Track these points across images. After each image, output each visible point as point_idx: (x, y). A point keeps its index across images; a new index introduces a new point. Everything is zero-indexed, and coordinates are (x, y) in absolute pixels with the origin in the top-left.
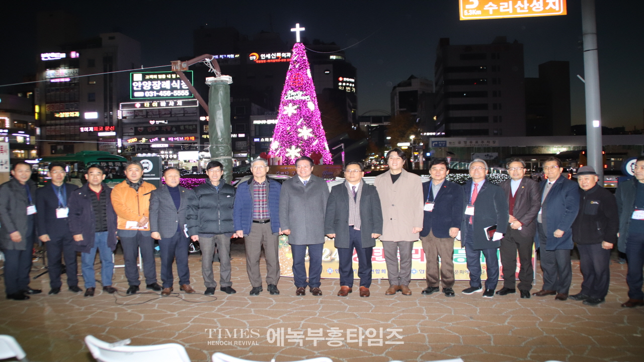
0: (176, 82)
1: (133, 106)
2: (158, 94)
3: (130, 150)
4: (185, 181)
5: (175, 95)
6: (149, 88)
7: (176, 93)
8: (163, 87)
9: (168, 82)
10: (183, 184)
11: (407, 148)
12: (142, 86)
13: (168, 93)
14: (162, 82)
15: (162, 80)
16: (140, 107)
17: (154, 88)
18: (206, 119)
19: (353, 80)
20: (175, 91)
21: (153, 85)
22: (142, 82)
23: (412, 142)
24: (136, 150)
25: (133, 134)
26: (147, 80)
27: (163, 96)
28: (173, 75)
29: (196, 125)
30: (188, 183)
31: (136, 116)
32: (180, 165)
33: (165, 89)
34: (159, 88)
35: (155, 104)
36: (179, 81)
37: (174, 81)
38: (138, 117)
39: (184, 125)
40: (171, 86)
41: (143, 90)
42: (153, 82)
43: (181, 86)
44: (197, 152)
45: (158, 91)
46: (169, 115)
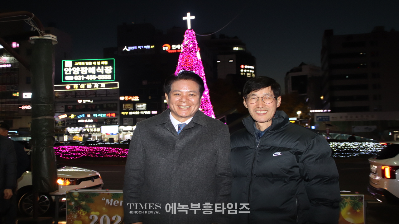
0: (101, 68)
1: (64, 88)
2: (85, 78)
3: (61, 124)
4: (88, 149)
5: (99, 79)
6: (78, 73)
7: (100, 77)
8: (89, 72)
9: (94, 68)
10: (86, 152)
11: (294, 122)
12: (72, 72)
13: (94, 77)
14: (89, 68)
15: (88, 66)
16: (70, 89)
17: (82, 73)
18: (125, 99)
19: (252, 67)
20: (99, 76)
21: (81, 71)
22: (72, 68)
23: (299, 117)
24: (66, 125)
25: (64, 111)
26: (76, 66)
27: (89, 80)
28: (98, 62)
29: (117, 104)
30: (90, 151)
31: (67, 96)
32: (102, 137)
33: (91, 74)
34: (86, 73)
35: (82, 86)
36: (102, 67)
37: (99, 67)
38: (69, 97)
39: (107, 104)
40: (96, 71)
41: (72, 75)
42: (81, 68)
43: (104, 71)
44: (117, 126)
45: (85, 75)
46: (94, 96)
